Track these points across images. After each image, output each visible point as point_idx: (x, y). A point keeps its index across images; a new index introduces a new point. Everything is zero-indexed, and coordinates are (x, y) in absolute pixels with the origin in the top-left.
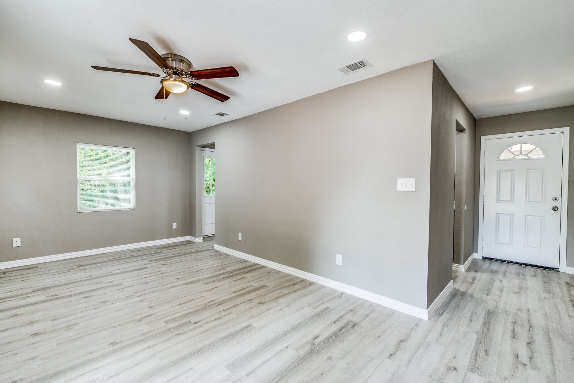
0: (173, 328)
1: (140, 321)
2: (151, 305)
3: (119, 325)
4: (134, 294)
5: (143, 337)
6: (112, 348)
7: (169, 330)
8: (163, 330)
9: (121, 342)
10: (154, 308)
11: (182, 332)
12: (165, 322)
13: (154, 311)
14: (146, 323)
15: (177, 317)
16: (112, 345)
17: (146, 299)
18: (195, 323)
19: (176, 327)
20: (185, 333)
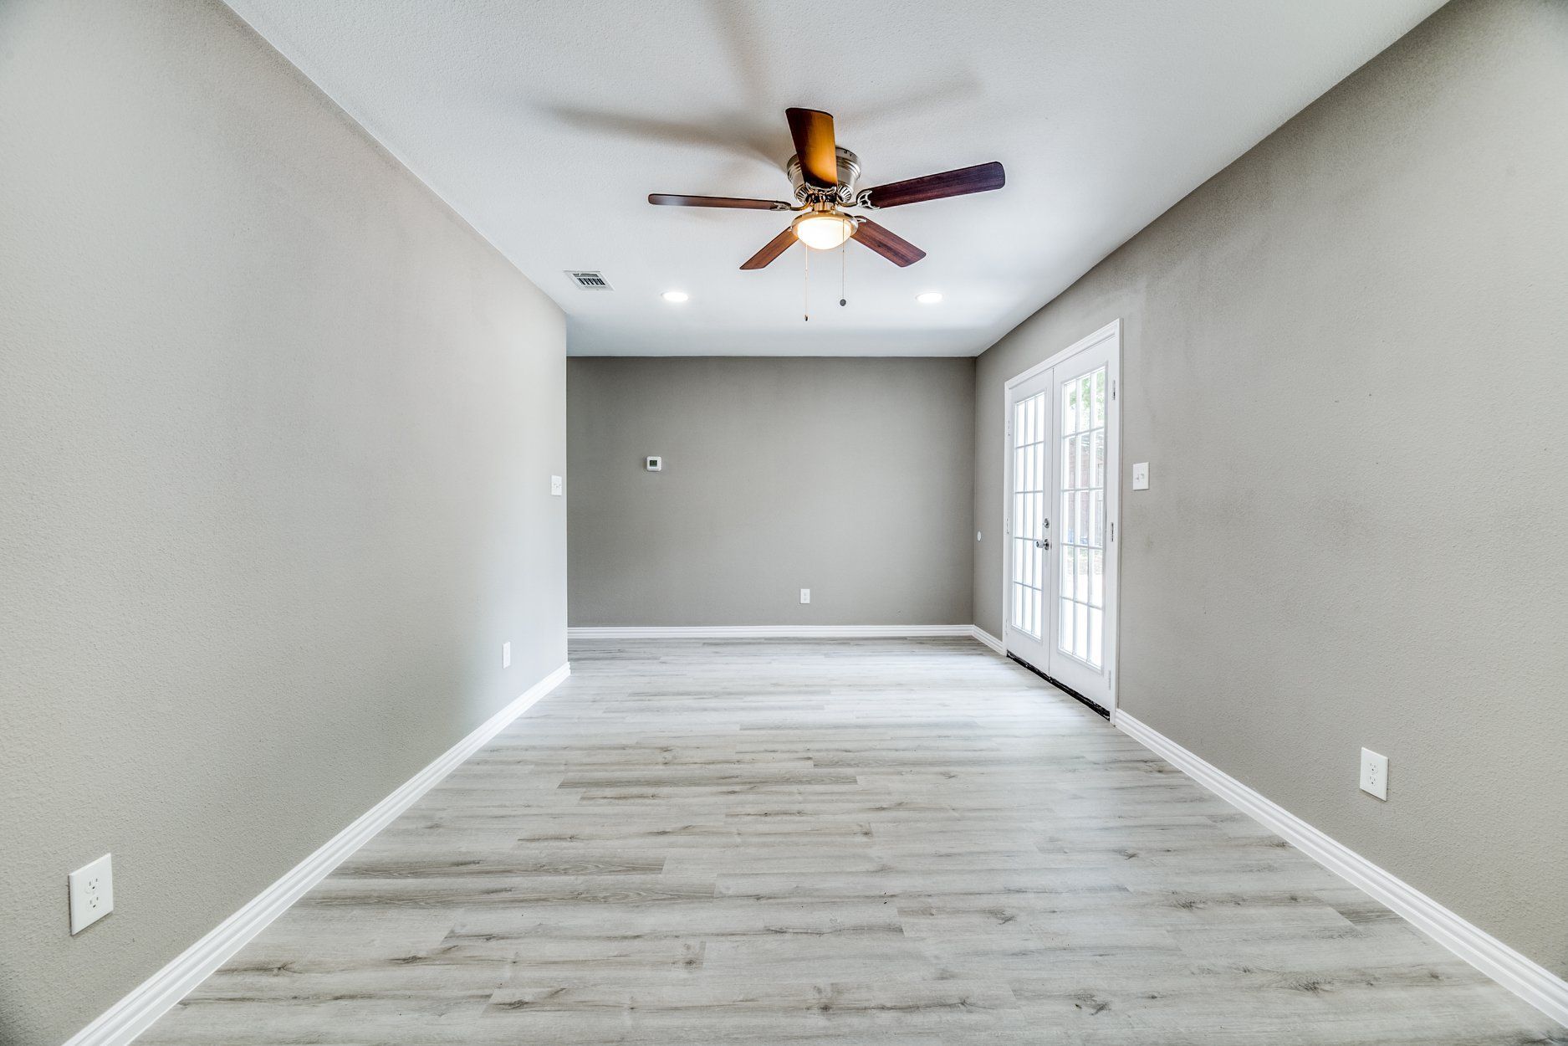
0: (849, 765)
1: (900, 804)
2: (865, 839)
3: (942, 809)
4: (903, 921)
5: (900, 769)
6: (953, 769)
7: (857, 765)
8: (866, 769)
9: (936, 773)
10: (861, 826)
11: (839, 753)
12: (855, 782)
13: (863, 817)
14: (889, 794)
15: (829, 784)
16: (952, 775)
17: (868, 872)
18: (809, 758)
19: (843, 765)
20: (837, 750)
